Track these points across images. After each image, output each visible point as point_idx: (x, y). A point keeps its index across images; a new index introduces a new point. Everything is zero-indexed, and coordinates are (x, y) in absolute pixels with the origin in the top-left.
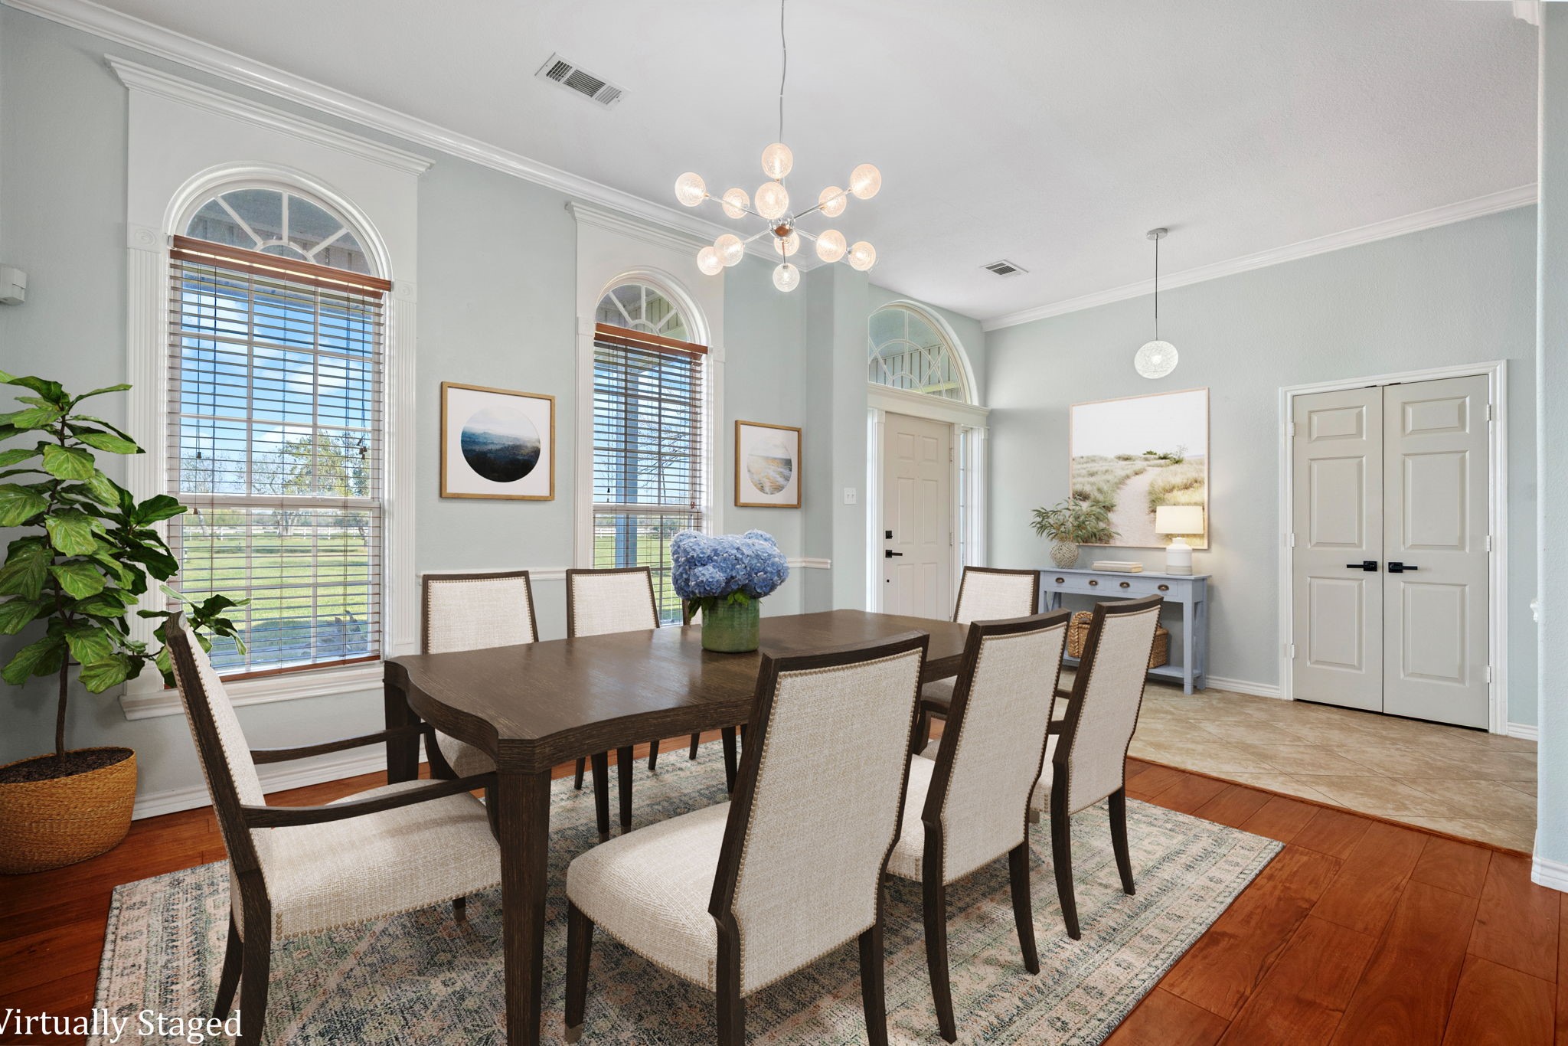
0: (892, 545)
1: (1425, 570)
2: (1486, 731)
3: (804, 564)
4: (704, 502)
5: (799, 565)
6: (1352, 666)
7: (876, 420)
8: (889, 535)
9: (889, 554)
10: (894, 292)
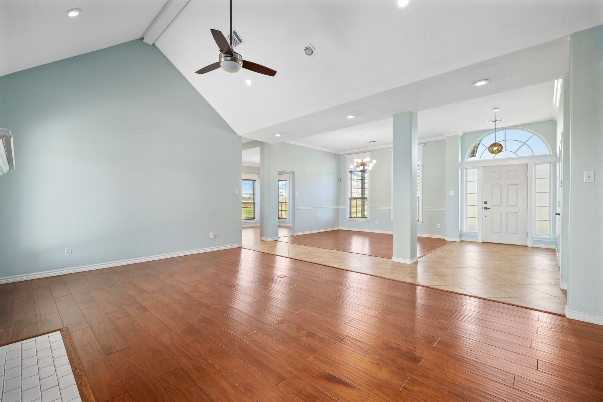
7: (479, 170)
8: (486, 203)
9: (486, 208)
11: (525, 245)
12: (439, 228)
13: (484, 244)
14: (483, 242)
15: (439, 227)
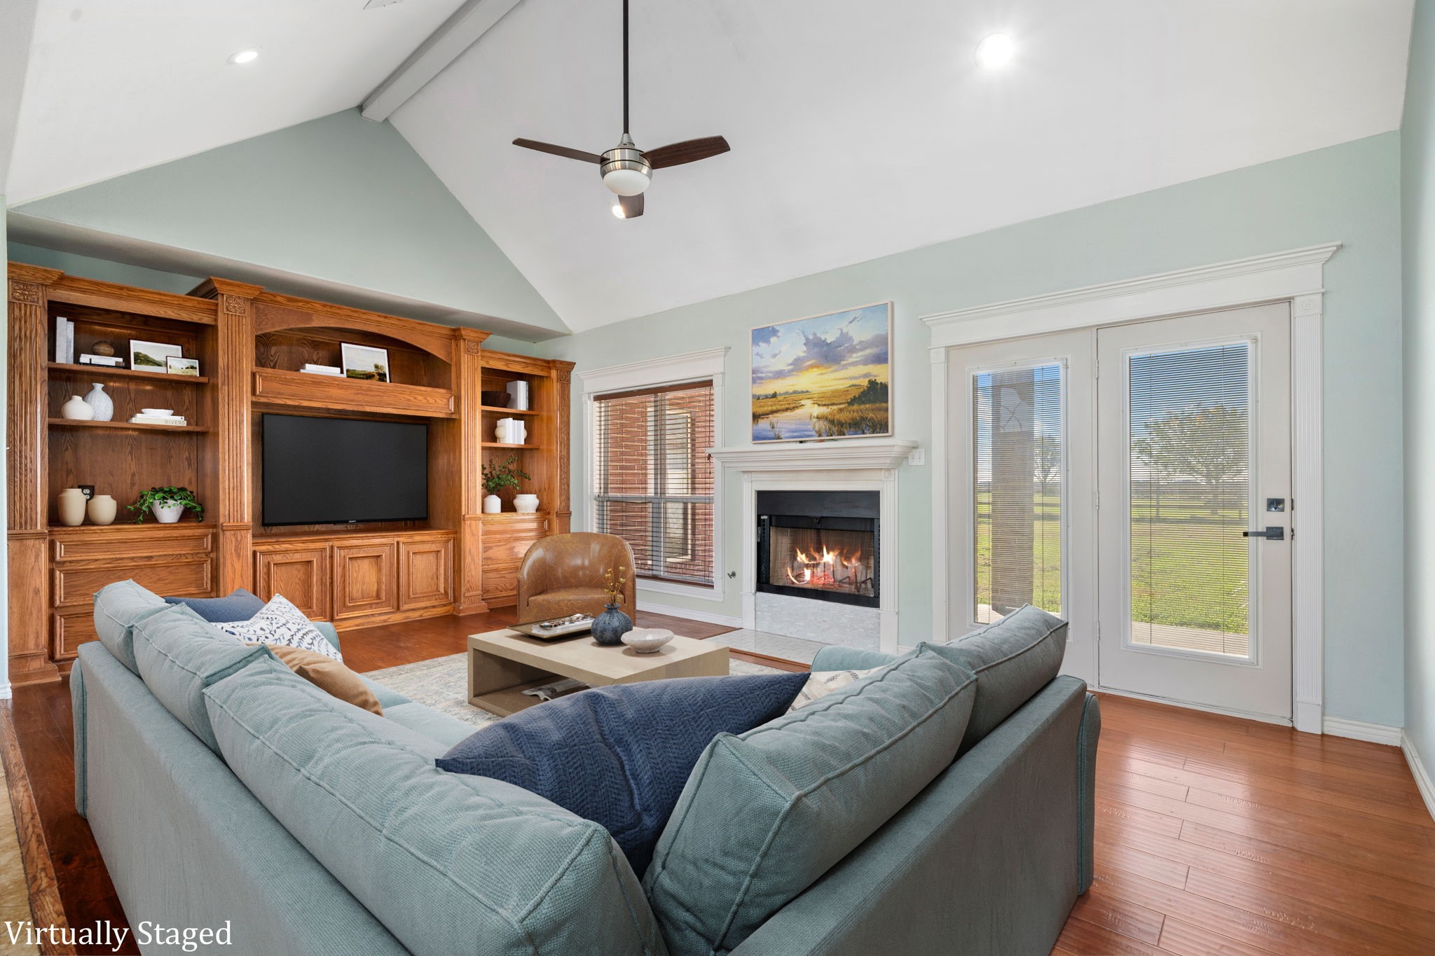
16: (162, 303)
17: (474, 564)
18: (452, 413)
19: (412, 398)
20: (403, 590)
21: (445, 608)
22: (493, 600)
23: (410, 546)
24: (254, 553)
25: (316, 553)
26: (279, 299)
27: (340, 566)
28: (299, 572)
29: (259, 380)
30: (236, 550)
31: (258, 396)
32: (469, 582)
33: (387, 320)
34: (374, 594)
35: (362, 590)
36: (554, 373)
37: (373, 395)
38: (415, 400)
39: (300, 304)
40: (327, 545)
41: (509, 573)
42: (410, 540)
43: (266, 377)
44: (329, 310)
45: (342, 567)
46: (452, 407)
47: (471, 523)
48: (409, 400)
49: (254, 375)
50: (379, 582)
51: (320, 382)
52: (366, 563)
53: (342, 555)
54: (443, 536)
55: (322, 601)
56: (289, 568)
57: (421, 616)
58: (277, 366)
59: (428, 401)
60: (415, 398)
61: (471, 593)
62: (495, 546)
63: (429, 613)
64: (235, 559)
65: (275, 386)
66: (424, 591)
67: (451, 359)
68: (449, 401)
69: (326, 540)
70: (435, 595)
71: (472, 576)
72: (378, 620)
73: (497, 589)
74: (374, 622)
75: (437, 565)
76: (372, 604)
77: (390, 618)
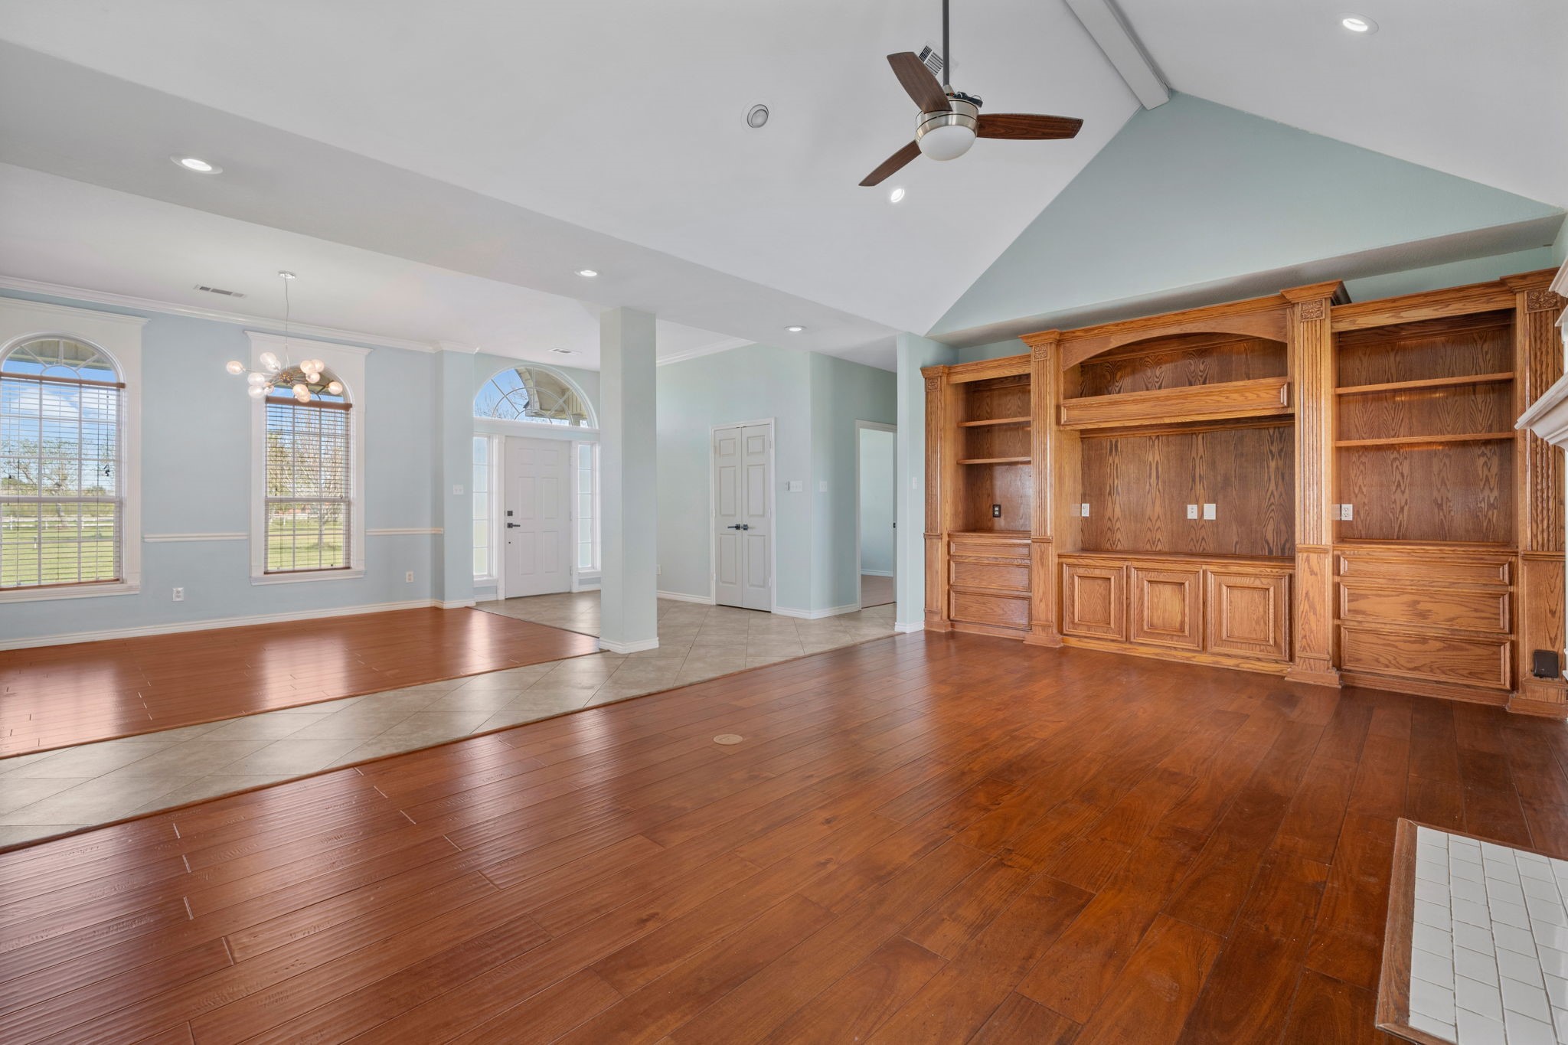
0: (510, 520)
1: (752, 528)
2: (770, 612)
3: (433, 532)
4: (353, 495)
5: (429, 532)
6: (731, 583)
7: (497, 441)
8: (510, 513)
9: (510, 526)
10: (514, 359)
11: (568, 591)
12: (412, 581)
13: (509, 602)
14: (506, 599)
15: (410, 579)
16: (1000, 366)
17: (1315, 614)
18: (1285, 407)
19: (1223, 399)
20: (1211, 629)
21: (1277, 665)
22: (1369, 676)
23: (1222, 577)
24: (1060, 565)
25: (1115, 572)
26: (1078, 334)
27: (1138, 587)
28: (1100, 587)
29: (1064, 412)
30: (1041, 559)
31: (1063, 425)
32: (1305, 637)
33: (1186, 317)
34: (1178, 625)
35: (1163, 618)
36: (1520, 302)
37: (1173, 404)
38: (1227, 400)
39: (1096, 332)
40: (1124, 564)
41: (1405, 642)
42: (1223, 570)
43: (1069, 407)
44: (1123, 327)
45: (1139, 589)
46: (1284, 398)
47: (1308, 557)
48: (1218, 401)
49: (1058, 408)
50: (1183, 614)
51: (1116, 402)
52: (1168, 589)
53: (1140, 577)
54: (1274, 570)
55: (1119, 619)
56: (1090, 581)
57: (1238, 666)
58: (1122, 390)
59: (1246, 397)
60: (1227, 398)
61: (1309, 654)
62: (1373, 595)
63: (1250, 666)
64: (1040, 567)
65: (1076, 413)
66: (1246, 635)
67: (1286, 335)
68: (1280, 392)
69: (1125, 560)
70: (1260, 645)
71: (1311, 631)
72: (1179, 657)
73: (1377, 661)
74: (1175, 656)
75: (1265, 607)
76: (1173, 635)
77: (1194, 657)
